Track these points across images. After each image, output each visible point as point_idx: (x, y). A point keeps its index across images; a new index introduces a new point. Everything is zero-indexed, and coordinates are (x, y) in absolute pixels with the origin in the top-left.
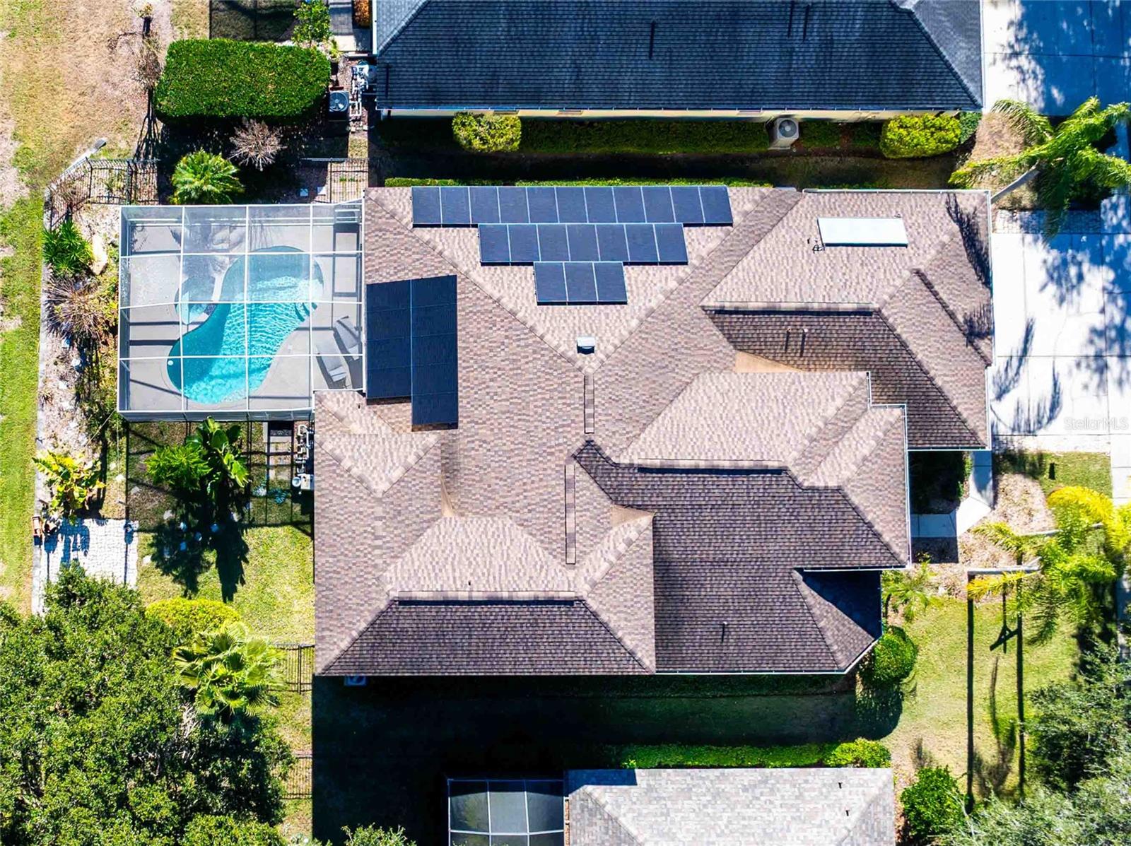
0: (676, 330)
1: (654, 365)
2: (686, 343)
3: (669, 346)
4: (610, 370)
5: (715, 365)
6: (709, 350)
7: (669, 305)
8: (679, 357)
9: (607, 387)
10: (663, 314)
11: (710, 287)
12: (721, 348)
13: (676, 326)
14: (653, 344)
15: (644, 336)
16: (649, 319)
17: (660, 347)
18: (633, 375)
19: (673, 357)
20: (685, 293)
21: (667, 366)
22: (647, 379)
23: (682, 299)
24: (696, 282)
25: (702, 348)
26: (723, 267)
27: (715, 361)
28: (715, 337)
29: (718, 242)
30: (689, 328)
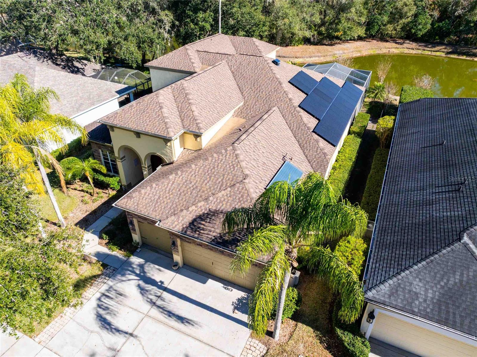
0: (269, 93)
1: (257, 81)
2: (261, 97)
3: (262, 89)
4: (262, 63)
5: (245, 108)
6: (254, 106)
7: (281, 92)
8: (256, 93)
9: (256, 61)
10: (278, 89)
11: (283, 114)
12: (252, 112)
13: (270, 93)
14: (266, 82)
15: (271, 79)
16: (278, 82)
17: (264, 84)
18: (256, 72)
19: (257, 89)
20: (284, 101)
21: (254, 86)
22: (252, 77)
23: (282, 98)
24: (288, 107)
25: (255, 103)
26: (292, 122)
27: (247, 108)
28: (258, 110)
29: (306, 122)
30: (267, 99)
